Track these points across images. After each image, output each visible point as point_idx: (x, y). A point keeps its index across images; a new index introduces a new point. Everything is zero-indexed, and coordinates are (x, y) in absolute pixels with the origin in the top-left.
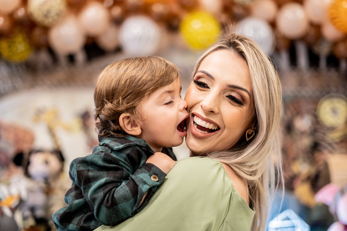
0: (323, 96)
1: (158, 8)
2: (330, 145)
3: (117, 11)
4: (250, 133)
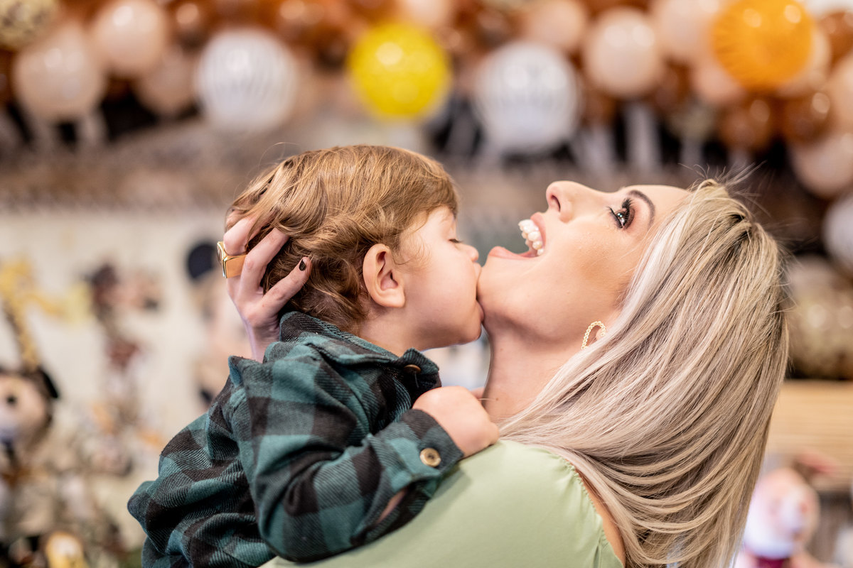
1: (294, 11)
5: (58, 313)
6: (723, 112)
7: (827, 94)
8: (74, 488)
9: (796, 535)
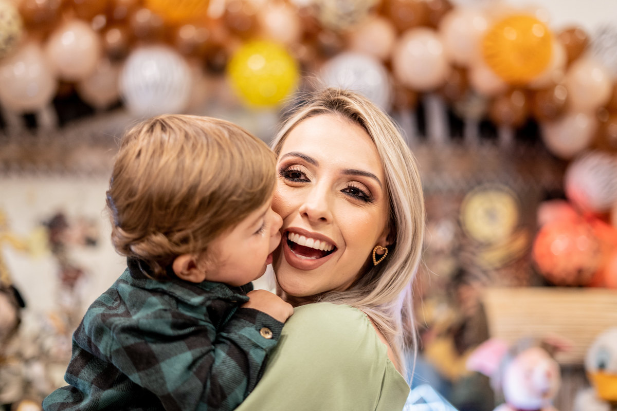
0: (471, 188)
1: (188, 34)
2: (485, 272)
3: (115, 37)
4: (379, 252)
5: (25, 249)
6: (492, 100)
7: (565, 86)
8: (36, 370)
9: (544, 394)
